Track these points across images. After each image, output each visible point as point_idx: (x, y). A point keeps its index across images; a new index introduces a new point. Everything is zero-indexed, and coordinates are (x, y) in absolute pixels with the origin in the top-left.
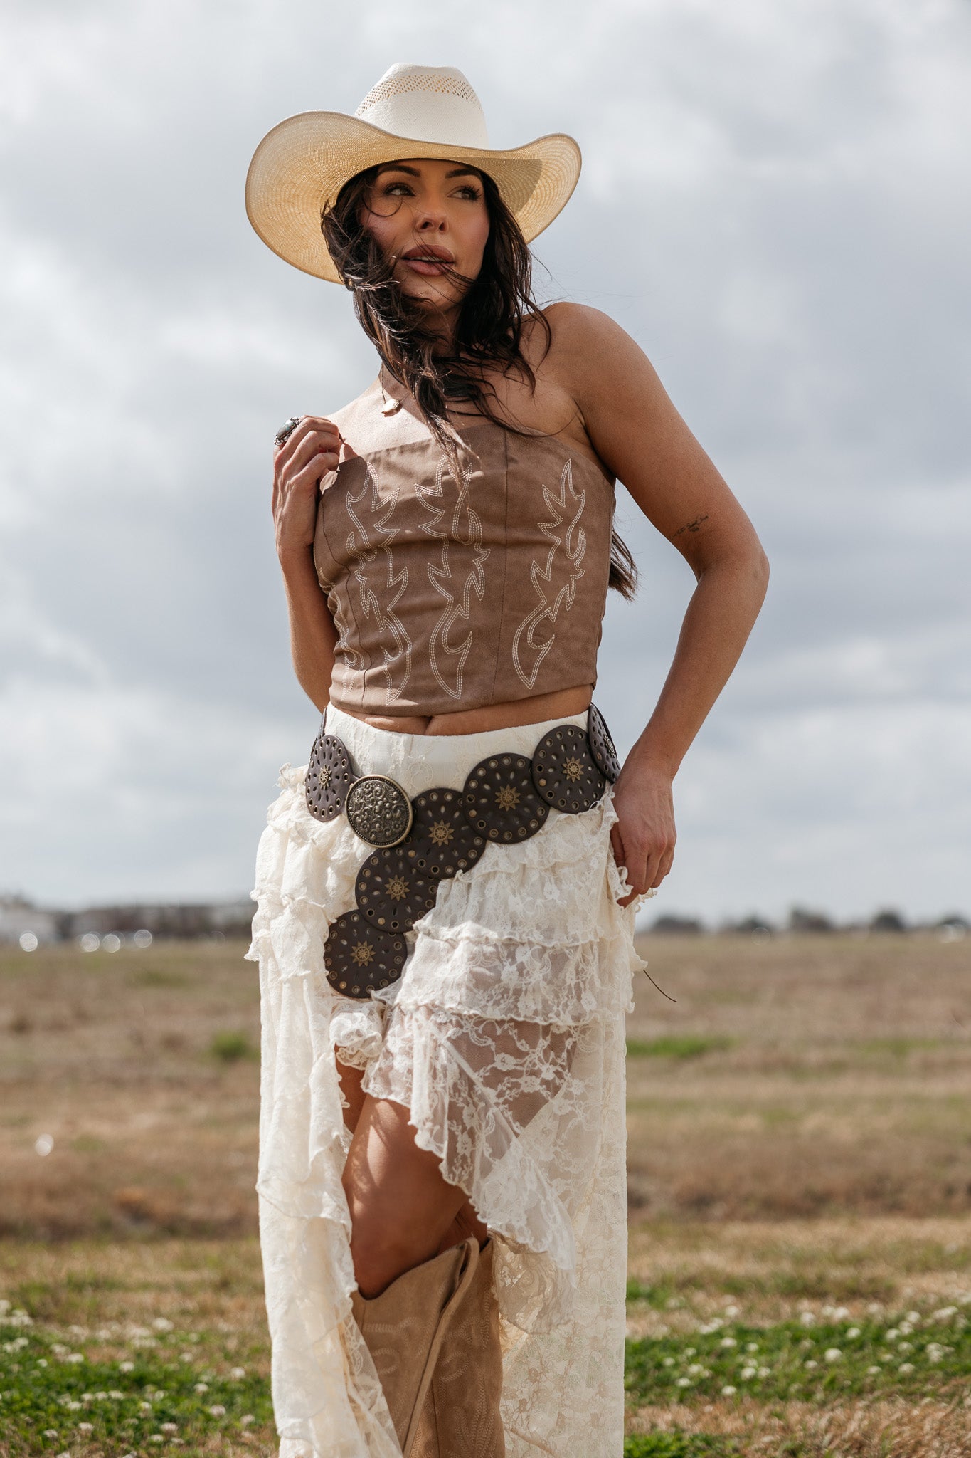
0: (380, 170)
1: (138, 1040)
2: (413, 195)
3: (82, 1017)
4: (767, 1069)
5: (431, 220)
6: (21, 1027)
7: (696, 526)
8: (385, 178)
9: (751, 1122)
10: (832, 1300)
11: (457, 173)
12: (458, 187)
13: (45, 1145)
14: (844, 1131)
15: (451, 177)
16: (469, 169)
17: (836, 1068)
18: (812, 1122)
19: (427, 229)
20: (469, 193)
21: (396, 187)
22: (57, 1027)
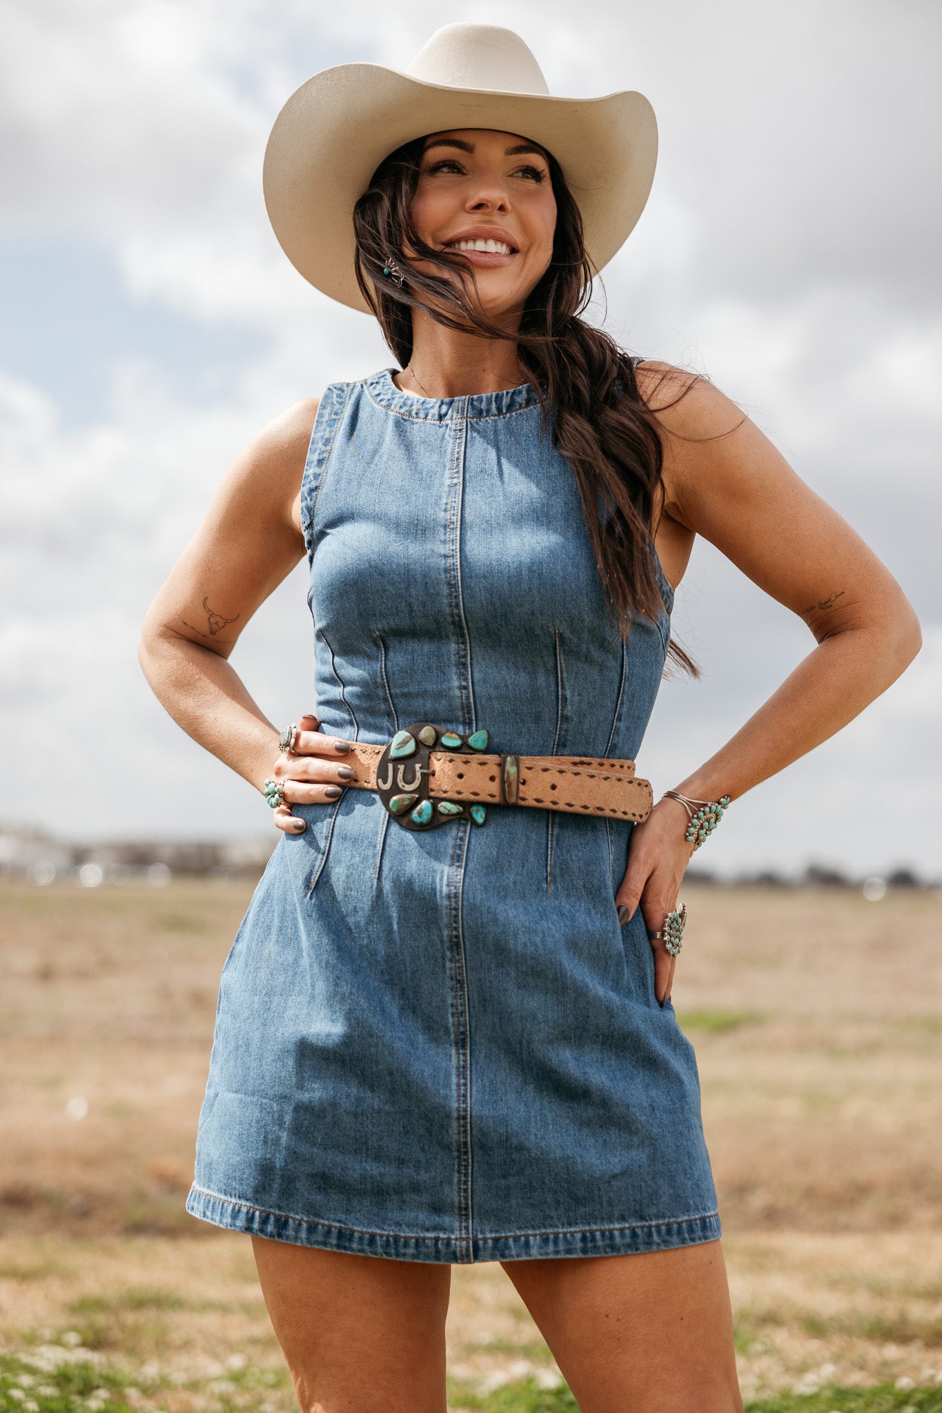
0: (429, 142)
1: (165, 993)
2: (464, 174)
3: (107, 965)
4: (803, 1046)
5: (488, 201)
6: (46, 975)
7: (829, 604)
8: (436, 154)
9: (790, 1107)
10: (918, 1344)
11: (519, 150)
12: (519, 167)
13: (77, 1108)
14: (886, 1120)
15: (511, 154)
16: (531, 146)
17: (871, 1049)
18: (853, 1108)
19: (480, 211)
20: (532, 173)
21: (444, 166)
22: (82, 974)
